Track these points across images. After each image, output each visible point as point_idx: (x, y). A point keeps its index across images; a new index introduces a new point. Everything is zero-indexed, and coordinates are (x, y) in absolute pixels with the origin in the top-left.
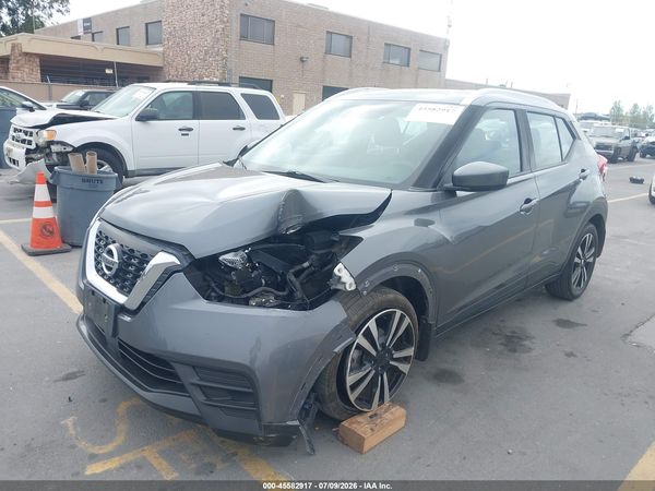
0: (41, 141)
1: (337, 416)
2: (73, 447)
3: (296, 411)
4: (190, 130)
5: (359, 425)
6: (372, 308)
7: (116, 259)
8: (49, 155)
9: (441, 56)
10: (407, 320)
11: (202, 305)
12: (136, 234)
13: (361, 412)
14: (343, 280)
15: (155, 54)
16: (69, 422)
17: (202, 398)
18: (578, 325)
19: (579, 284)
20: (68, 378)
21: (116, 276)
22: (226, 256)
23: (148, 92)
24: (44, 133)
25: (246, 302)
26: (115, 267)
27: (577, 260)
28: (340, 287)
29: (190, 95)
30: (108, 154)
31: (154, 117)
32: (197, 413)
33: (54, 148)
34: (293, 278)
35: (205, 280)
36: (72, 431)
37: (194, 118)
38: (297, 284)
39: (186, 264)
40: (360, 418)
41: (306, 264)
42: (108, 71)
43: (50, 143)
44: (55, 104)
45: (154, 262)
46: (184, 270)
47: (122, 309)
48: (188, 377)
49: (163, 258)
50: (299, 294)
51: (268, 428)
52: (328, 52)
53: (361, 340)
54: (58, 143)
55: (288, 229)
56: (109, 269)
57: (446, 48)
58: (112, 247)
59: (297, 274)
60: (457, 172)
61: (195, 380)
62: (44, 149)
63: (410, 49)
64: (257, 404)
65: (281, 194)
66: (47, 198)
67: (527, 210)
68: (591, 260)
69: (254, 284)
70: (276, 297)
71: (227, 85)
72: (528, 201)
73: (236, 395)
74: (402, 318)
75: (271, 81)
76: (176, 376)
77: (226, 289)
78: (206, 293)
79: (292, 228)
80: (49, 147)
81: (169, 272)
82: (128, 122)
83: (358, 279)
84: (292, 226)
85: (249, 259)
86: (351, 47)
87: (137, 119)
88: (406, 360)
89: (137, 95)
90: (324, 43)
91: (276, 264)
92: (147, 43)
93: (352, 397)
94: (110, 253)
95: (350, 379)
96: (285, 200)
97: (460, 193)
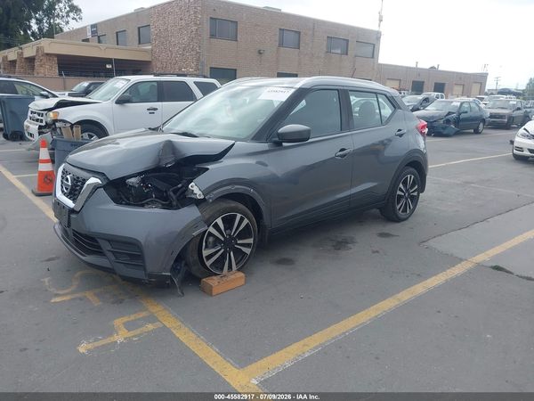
0: (49, 120)
1: (198, 275)
2: (46, 290)
3: (169, 267)
4: (156, 109)
5: (213, 282)
6: (218, 211)
7: (70, 183)
8: (55, 129)
9: (374, 45)
10: (246, 221)
11: (113, 206)
12: (82, 169)
13: (216, 275)
14: (195, 192)
15: (146, 51)
16: (46, 280)
17: (113, 258)
18: (393, 236)
19: (405, 211)
20: (49, 260)
21: (70, 193)
22: (130, 180)
23: (125, 82)
24: (51, 114)
25: (142, 206)
26: (69, 188)
27: (399, 193)
28: (193, 196)
29: (156, 84)
30: (95, 128)
31: (129, 101)
32: (110, 267)
33: (58, 124)
34: (171, 193)
35: (118, 194)
36: (47, 284)
37: (158, 101)
38: (174, 197)
39: (105, 183)
40: (214, 278)
41: (180, 186)
42: (108, 66)
43: (55, 121)
44: (67, 93)
45: (88, 183)
46: (104, 187)
47: (72, 211)
48: (106, 246)
49: (93, 180)
50: (174, 203)
51: (150, 276)
52: (281, 44)
53: (211, 229)
54: (61, 121)
55: (167, 164)
56: (67, 189)
57: (378, 39)
58: (68, 177)
59: (175, 192)
60: (280, 131)
61: (109, 248)
62: (51, 126)
63: (348, 41)
64: (144, 261)
65: (160, 143)
66: (48, 158)
67: (342, 156)
68: (415, 194)
69: (147, 196)
70: (163, 205)
71: (185, 75)
72: (343, 150)
73: (132, 256)
74: (242, 219)
75: (236, 70)
76: (99, 247)
77: (131, 199)
78: (117, 200)
79: (169, 163)
80: (54, 124)
81: (96, 188)
82: (109, 104)
83: (205, 192)
84: (169, 162)
85: (143, 181)
86: (299, 41)
87: (116, 103)
88: (248, 245)
89: (116, 86)
90: (277, 38)
91: (161, 185)
92: (140, 43)
93: (208, 263)
94: (67, 180)
95: (205, 253)
96: (164, 147)
97: (284, 144)
